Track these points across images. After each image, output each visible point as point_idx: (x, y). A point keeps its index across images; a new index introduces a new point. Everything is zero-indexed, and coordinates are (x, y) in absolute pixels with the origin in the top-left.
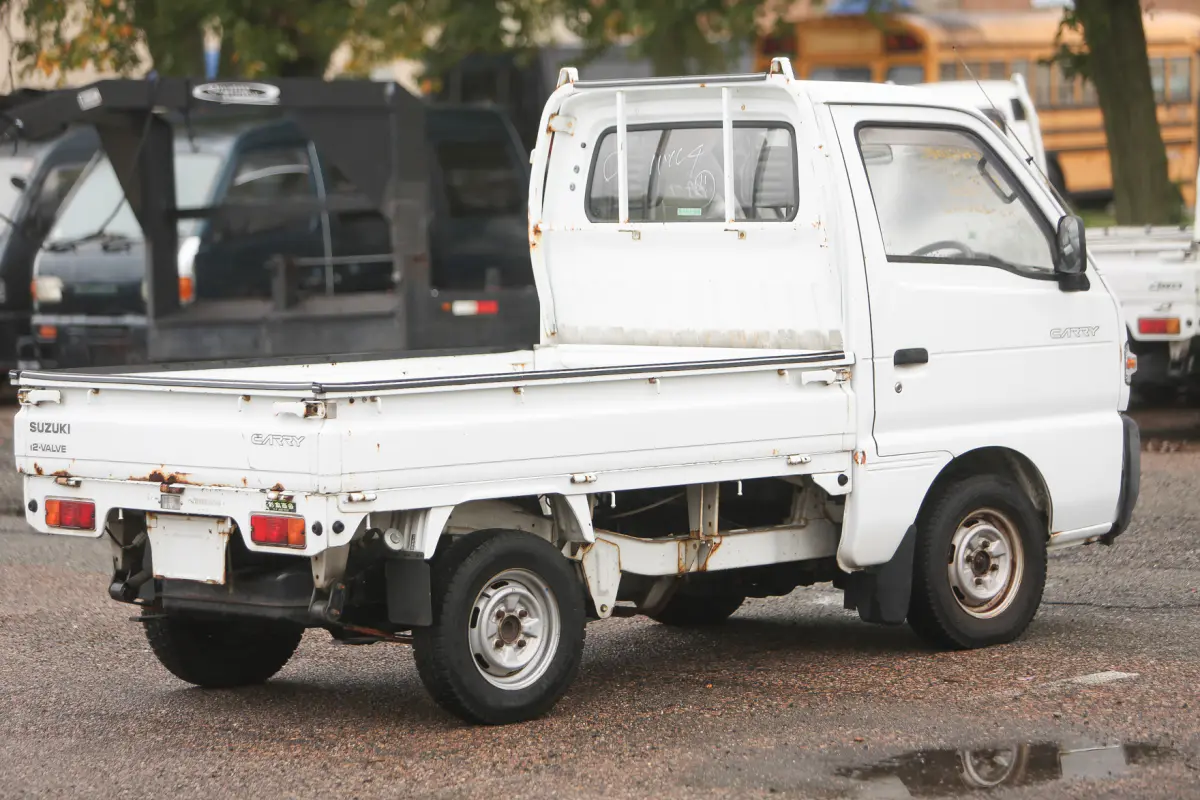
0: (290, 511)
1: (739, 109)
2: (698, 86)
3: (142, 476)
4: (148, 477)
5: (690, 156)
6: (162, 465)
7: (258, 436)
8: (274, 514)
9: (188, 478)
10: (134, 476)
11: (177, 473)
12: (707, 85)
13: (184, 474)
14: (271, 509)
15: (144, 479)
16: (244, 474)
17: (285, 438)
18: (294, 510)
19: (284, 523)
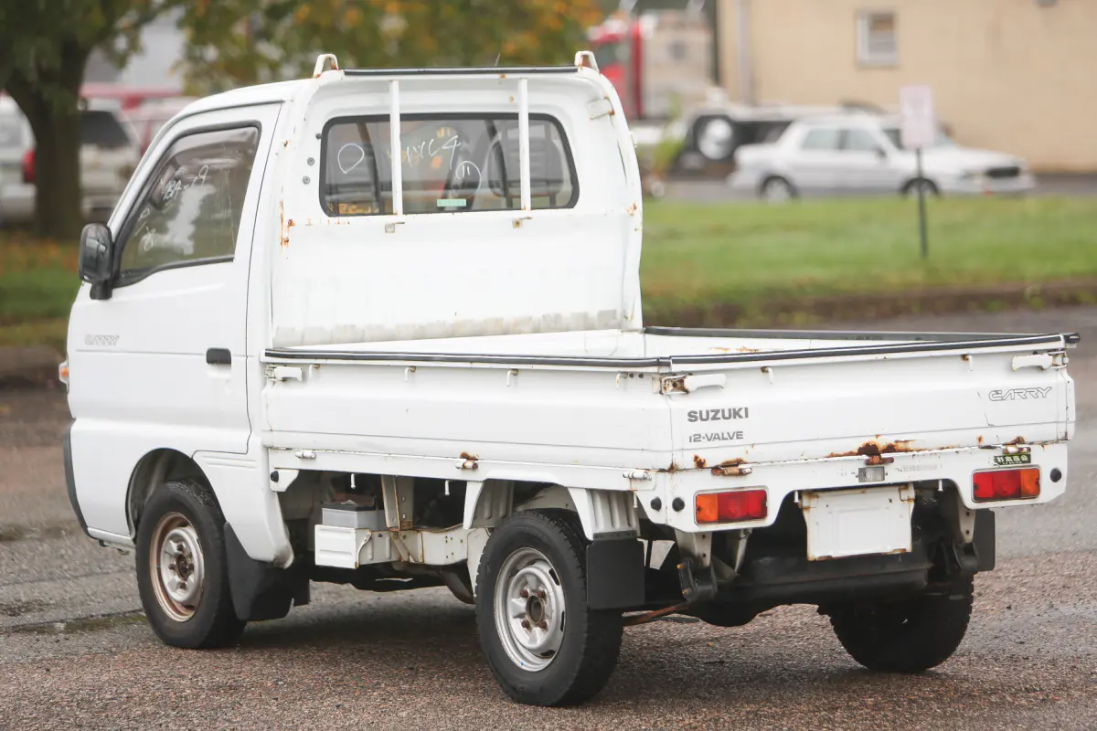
0: (1024, 462)
1: (508, 101)
2: (497, 76)
3: (848, 451)
4: (856, 451)
5: (444, 147)
6: (877, 436)
7: (997, 392)
8: (1004, 468)
9: (910, 446)
10: (835, 453)
11: (897, 442)
12: (508, 76)
13: (906, 441)
14: (1001, 464)
15: (851, 454)
16: (978, 433)
17: (1030, 390)
18: (1029, 461)
19: (1015, 475)
